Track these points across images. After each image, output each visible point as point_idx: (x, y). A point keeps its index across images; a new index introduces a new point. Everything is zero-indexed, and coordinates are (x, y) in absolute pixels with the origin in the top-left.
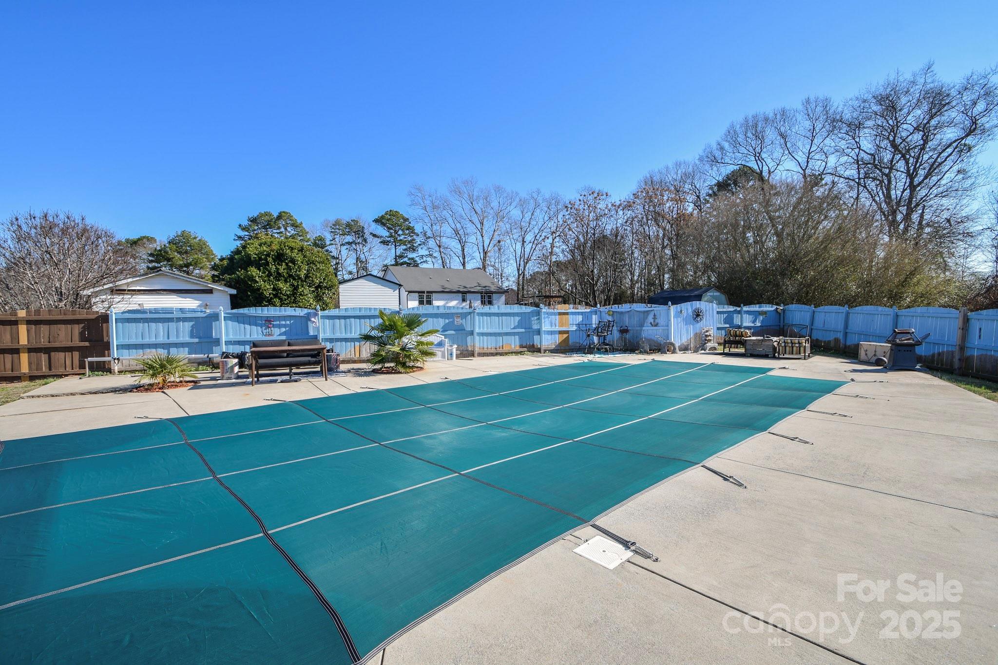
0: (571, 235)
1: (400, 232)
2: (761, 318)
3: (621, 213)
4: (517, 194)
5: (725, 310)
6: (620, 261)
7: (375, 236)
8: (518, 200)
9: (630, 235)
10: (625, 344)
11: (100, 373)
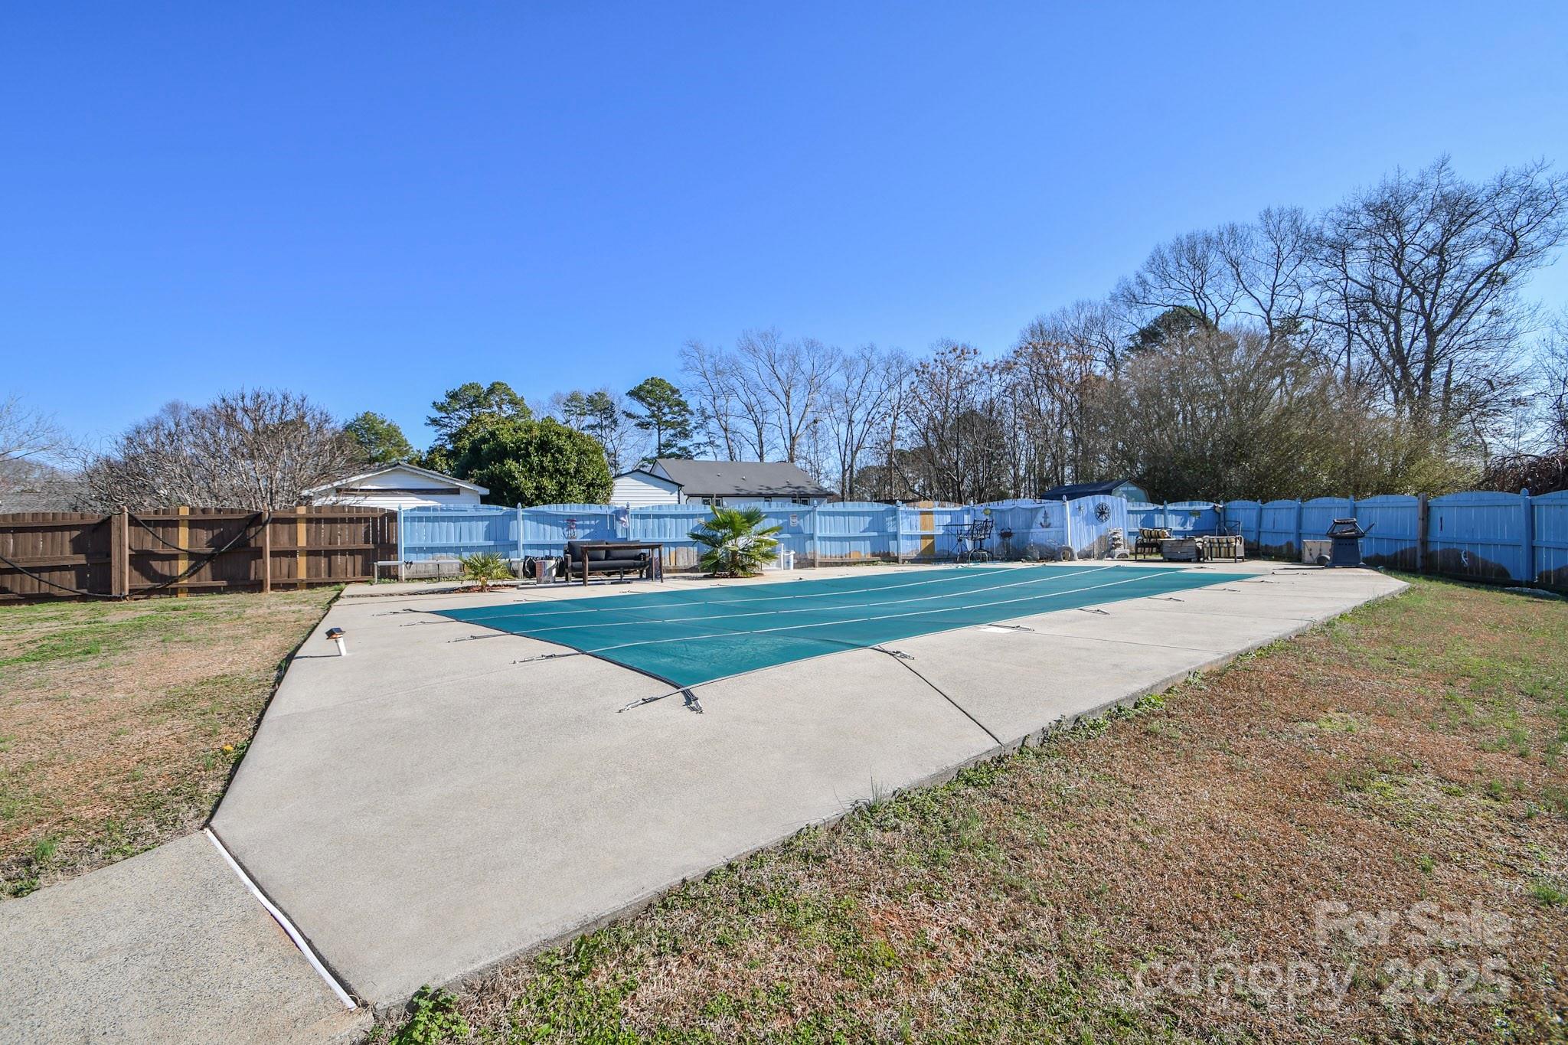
0: (923, 411)
1: (666, 410)
2: (1193, 519)
3: (996, 377)
4: (840, 350)
5: (1141, 509)
6: (998, 447)
7: (629, 415)
8: (841, 359)
9: (1011, 409)
10: (1008, 552)
11: (387, 580)
